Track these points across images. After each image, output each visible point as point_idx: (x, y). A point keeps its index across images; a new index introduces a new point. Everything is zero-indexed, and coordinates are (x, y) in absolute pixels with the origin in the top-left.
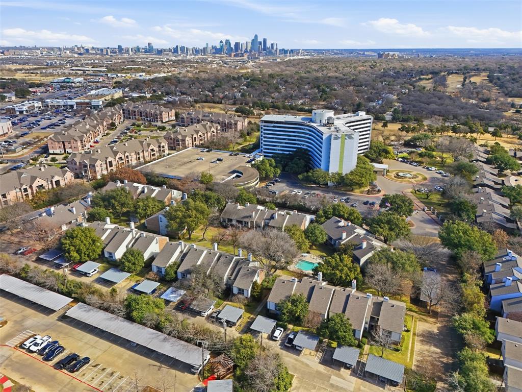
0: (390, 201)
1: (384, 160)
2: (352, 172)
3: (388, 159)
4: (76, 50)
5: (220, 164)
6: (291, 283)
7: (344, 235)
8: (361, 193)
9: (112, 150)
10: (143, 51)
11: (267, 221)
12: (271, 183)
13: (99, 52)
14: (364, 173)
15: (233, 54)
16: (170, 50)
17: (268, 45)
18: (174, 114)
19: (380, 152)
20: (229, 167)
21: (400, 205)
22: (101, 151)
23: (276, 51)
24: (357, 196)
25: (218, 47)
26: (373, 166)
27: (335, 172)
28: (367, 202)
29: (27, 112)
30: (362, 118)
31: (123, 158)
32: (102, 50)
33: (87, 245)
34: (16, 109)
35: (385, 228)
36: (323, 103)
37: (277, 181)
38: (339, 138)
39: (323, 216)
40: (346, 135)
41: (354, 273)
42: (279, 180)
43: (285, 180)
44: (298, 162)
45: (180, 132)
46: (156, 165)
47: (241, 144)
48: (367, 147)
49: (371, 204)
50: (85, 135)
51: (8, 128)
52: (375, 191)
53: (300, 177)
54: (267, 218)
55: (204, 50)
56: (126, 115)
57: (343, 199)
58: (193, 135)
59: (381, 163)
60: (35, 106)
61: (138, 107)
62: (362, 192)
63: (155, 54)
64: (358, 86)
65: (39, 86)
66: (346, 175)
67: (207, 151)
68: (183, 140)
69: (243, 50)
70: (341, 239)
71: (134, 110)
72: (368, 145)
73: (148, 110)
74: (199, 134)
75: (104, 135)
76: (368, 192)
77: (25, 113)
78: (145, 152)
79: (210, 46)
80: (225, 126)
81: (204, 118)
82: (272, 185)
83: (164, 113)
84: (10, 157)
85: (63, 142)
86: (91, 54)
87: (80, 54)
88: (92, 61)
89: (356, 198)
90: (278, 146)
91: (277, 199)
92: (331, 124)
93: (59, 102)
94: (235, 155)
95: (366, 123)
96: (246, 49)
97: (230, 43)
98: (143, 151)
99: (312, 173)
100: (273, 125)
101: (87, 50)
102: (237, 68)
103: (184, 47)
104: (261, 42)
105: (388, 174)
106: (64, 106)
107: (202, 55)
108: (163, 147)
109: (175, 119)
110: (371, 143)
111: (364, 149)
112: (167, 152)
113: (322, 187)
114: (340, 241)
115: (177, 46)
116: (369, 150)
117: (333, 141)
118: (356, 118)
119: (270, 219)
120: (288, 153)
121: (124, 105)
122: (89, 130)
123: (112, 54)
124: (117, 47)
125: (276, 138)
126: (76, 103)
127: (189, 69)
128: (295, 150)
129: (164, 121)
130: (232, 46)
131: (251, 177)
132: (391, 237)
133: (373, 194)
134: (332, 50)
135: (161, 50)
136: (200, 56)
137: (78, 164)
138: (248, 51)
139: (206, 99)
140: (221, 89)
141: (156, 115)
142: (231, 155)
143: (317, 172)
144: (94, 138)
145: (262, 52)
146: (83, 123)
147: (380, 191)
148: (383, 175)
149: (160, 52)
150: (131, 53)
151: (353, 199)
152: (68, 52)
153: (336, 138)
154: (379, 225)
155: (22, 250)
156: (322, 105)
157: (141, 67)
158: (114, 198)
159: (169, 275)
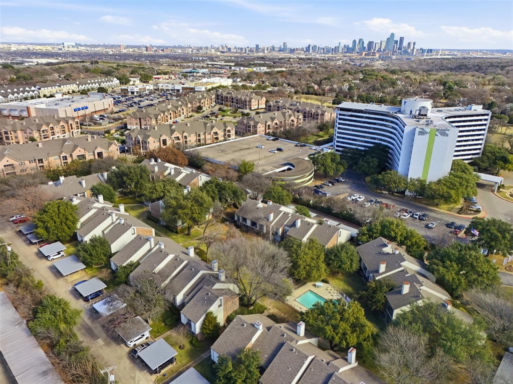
0: (480, 227)
1: (502, 171)
2: (439, 181)
3: (507, 171)
4: (221, 49)
5: (278, 154)
6: (251, 329)
7: (383, 268)
8: (448, 210)
9: (170, 128)
10: (278, 50)
11: (287, 228)
12: (330, 182)
13: (239, 51)
14: (458, 184)
15: (364, 53)
16: (302, 49)
17: (405, 44)
18: (264, 102)
19: (496, 159)
20: (285, 159)
21: (497, 237)
22: (158, 129)
23: (413, 50)
24: (441, 213)
25: (351, 46)
26: (478, 177)
27: (415, 177)
28: (453, 223)
29: (138, 93)
30: (475, 113)
31: (180, 137)
32: (242, 49)
33: (58, 223)
34: (129, 90)
35: (451, 269)
36: (445, 101)
37: (338, 181)
38: (427, 133)
39: (366, 234)
40: (438, 130)
41: (358, 337)
42: (343, 180)
43: (351, 181)
44: (371, 160)
45: (253, 118)
46: (210, 149)
47: (322, 137)
48: (478, 151)
49: (456, 228)
50: (162, 115)
51: (109, 105)
52: (471, 210)
53: (368, 179)
54: (288, 224)
55: (336, 50)
56: (234, 104)
57: (417, 215)
58: (266, 122)
59: (497, 174)
60: (147, 88)
61: (231, 93)
62: (450, 210)
63: (288, 53)
64: (499, 85)
65: (165, 74)
66: (430, 183)
67: (273, 140)
68: (255, 126)
69: (377, 49)
70: (377, 271)
71: (227, 95)
72: (480, 149)
73: (239, 97)
74: (275, 122)
75: (187, 117)
76: (460, 211)
77: (135, 94)
78: (207, 134)
79: (342, 46)
80: (311, 117)
81: (291, 107)
82: (330, 185)
83: (253, 100)
84: (93, 129)
85: (140, 119)
86: (232, 52)
87: (223, 52)
88: (229, 58)
89: (439, 216)
90: (359, 141)
91: (322, 202)
92: (422, 115)
93: (168, 86)
94: (302, 146)
95: (481, 120)
96: (380, 48)
97: (363, 42)
98: (205, 133)
99: (383, 176)
100: (350, 113)
101: (229, 49)
102: (362, 65)
103: (316, 46)
104: (397, 41)
105: (501, 190)
106: (172, 90)
107: (332, 54)
108: (229, 131)
109: (265, 107)
110: (484, 147)
111: (473, 154)
112: (233, 137)
113: (396, 196)
114: (375, 274)
115: (309, 45)
116: (480, 155)
117: (417, 136)
118: (468, 112)
119: (290, 227)
120: (363, 148)
121: (219, 91)
122: (169, 110)
123: (249, 52)
124: (255, 47)
125: (353, 130)
126: (182, 88)
127: (312, 65)
128: (372, 145)
129: (252, 109)
130: (365, 45)
131: (303, 172)
132: (459, 285)
133: (467, 214)
134: (480, 50)
135: (294, 49)
136: (330, 55)
137: (134, 139)
138: (382, 50)
139: (308, 91)
140: (329, 81)
141: (246, 102)
142: (296, 146)
143: (389, 175)
144: (174, 118)
145: (396, 52)
146: (168, 103)
147: (480, 212)
148: (493, 191)
149: (292, 51)
150: (266, 52)
151: (432, 217)
152: (213, 50)
153: (422, 133)
154: (443, 262)
155: (14, 218)
156: (443, 103)
157: (267, 62)
158: (126, 175)
159: (119, 278)
